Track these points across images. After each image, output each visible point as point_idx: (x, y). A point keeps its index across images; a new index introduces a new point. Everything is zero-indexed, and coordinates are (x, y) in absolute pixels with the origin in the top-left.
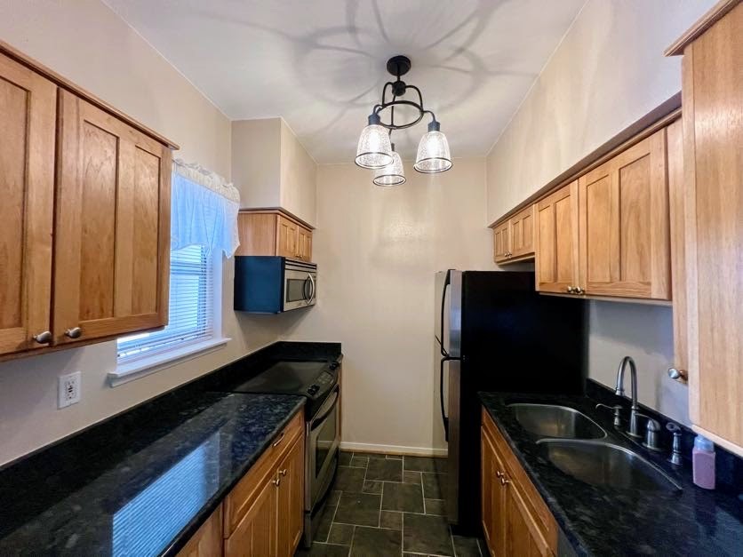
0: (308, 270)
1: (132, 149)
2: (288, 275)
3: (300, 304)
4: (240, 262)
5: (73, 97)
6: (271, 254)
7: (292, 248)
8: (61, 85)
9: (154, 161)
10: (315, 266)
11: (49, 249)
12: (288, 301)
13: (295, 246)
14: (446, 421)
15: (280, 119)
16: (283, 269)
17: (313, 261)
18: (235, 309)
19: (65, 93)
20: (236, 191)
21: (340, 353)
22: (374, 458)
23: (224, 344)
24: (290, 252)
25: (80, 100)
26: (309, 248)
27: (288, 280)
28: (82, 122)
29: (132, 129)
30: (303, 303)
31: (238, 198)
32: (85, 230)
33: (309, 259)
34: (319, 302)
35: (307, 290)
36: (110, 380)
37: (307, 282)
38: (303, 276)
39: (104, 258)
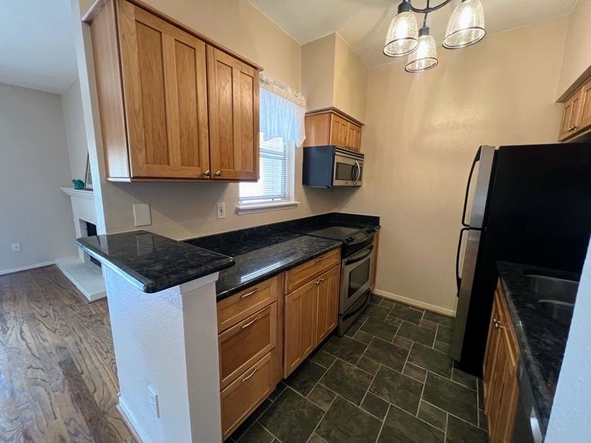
0: (355, 157)
1: (239, 74)
2: (338, 159)
3: (347, 183)
4: (306, 151)
5: (212, 48)
6: (326, 144)
7: (343, 140)
8: (207, 42)
9: (250, 79)
10: (362, 156)
11: (207, 131)
12: (337, 179)
13: (345, 139)
14: (459, 281)
15: (335, 33)
16: (334, 155)
17: (361, 151)
18: (303, 184)
19: (209, 46)
20: (303, 98)
21: (379, 224)
22: (399, 305)
23: (296, 205)
24: (341, 143)
25: (215, 49)
26: (359, 141)
27: (338, 163)
28: (216, 62)
29: (238, 61)
30: (350, 183)
31: (305, 104)
32: (220, 122)
33: (357, 150)
34: (364, 184)
35: (354, 173)
36: (237, 211)
37: (355, 167)
38: (352, 162)
39: (229, 137)
